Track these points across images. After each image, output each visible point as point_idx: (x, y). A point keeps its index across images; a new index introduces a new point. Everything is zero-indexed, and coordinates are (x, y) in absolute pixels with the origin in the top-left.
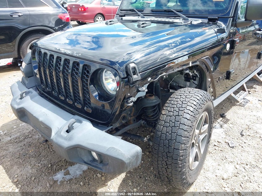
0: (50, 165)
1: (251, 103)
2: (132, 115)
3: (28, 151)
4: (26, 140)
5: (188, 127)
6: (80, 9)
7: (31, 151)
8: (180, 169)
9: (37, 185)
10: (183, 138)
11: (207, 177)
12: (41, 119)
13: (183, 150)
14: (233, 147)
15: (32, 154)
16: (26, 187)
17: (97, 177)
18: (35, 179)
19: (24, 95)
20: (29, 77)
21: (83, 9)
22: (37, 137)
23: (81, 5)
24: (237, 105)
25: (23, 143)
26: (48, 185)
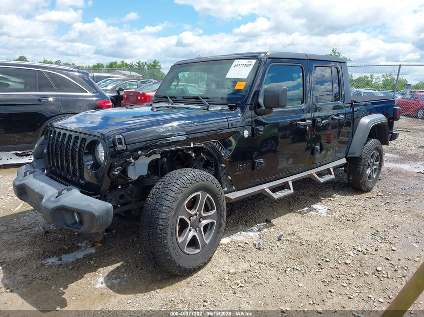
0: (42, 252)
1: (317, 212)
2: (133, 196)
3: (23, 240)
4: (24, 231)
5: (170, 197)
6: (139, 98)
7: (26, 240)
8: (160, 240)
9: (23, 266)
10: (164, 207)
11: (212, 271)
12: (37, 190)
13: (163, 219)
14: (259, 249)
15: (26, 243)
16: (11, 267)
17: (89, 264)
18: (22, 261)
19: (28, 173)
20: (38, 159)
21: (143, 98)
22: (37, 229)
23: (141, 92)
24: (296, 212)
25: (19, 233)
26: (35, 266)
